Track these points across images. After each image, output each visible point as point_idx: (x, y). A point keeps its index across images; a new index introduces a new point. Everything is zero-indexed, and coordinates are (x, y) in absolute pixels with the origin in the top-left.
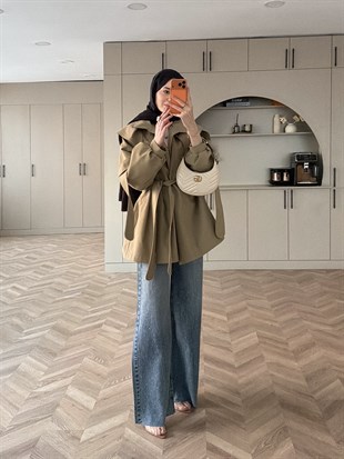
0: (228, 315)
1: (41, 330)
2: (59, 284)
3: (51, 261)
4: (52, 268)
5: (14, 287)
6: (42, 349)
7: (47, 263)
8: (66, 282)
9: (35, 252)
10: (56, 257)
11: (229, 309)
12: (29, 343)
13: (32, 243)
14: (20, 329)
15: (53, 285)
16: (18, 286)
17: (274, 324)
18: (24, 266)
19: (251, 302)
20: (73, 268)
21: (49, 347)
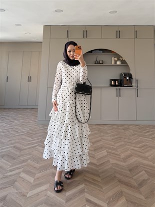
0: (93, 143)
2: (17, 129)
3: (13, 119)
4: (14, 122)
9: (5, 116)
15: (14, 129)
17: (114, 147)
19: (103, 137)
21: (12, 155)
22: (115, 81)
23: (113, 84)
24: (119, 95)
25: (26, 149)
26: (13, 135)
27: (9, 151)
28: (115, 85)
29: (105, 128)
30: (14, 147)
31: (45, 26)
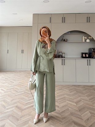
6: (13, 116)
7: (12, 81)
10: (14, 79)
12: (8, 114)
15: (14, 89)
21: (16, 116)
22: (86, 54)
23: (84, 56)
25: (25, 109)
26: (14, 95)
27: (13, 110)
28: (86, 57)
29: (80, 89)
30: (17, 107)
31: (34, 15)
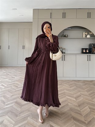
0: (75, 98)
1: (11, 103)
2: (17, 84)
3: (14, 75)
4: (14, 78)
5: (2, 85)
6: (12, 112)
7: (13, 76)
8: (19, 83)
9: (8, 72)
10: (15, 74)
11: (75, 96)
12: (7, 110)
13: (8, 69)
14: (4, 103)
15: (15, 84)
16: (4, 84)
17: (93, 103)
18: (5, 77)
19: (82, 93)
20: (20, 78)
21: (15, 112)
22: (86, 49)
23: (84, 51)
24: (89, 59)
27: (12, 106)
28: (86, 53)
29: (80, 84)
31: (34, 10)
